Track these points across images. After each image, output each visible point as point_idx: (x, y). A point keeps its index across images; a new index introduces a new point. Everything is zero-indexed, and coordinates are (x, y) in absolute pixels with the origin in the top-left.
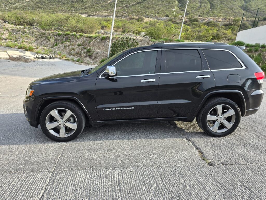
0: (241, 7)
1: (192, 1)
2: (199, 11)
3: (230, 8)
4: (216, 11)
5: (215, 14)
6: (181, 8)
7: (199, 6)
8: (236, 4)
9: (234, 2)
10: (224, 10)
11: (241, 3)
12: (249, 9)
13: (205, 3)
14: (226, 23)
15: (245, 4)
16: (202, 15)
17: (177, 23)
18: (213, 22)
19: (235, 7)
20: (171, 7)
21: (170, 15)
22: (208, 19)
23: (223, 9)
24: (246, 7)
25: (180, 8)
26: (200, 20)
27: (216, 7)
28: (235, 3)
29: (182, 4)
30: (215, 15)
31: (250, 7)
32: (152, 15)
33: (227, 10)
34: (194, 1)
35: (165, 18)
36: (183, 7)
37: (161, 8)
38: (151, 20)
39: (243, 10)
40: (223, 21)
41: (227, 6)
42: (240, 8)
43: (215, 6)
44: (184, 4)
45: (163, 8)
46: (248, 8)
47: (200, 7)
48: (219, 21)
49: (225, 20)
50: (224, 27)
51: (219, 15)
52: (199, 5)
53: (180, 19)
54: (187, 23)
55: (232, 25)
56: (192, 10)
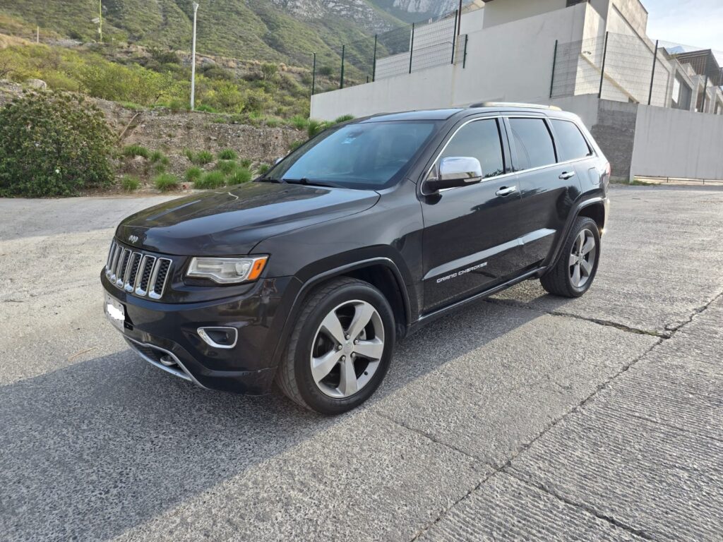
0: (263, 38)
1: (140, 4)
2: (165, 35)
3: (240, 37)
4: (211, 40)
5: (210, 47)
6: (110, 17)
7: (162, 21)
8: (251, 30)
9: (247, 24)
10: (228, 39)
11: (262, 29)
12: (281, 45)
13: (177, 15)
14: (246, 72)
15: (270, 32)
16: (176, 45)
17: (117, 60)
18: (218, 68)
19: (250, 37)
20: (80, 10)
21: (84, 36)
22: (202, 59)
23: (225, 38)
24: (273, 39)
25: (107, 19)
26: (183, 60)
27: (206, 29)
28: (249, 28)
29: (112, 9)
30: (209, 50)
31: (281, 40)
32: (21, 28)
33: (236, 42)
34: (145, 6)
35: (70, 42)
36: (116, 17)
37: (44, 11)
38: (23, 43)
39: (270, 46)
40: (238, 68)
41: (233, 30)
42: (261, 41)
43: (205, 27)
44: (117, 9)
45: (54, 11)
46: (279, 43)
47: (166, 24)
48: (231, 68)
49: (244, 66)
50: (245, 82)
51: (219, 51)
52: (161, 16)
53: (125, 50)
54: (149, 65)
55: (261, 79)
56: (147, 29)
